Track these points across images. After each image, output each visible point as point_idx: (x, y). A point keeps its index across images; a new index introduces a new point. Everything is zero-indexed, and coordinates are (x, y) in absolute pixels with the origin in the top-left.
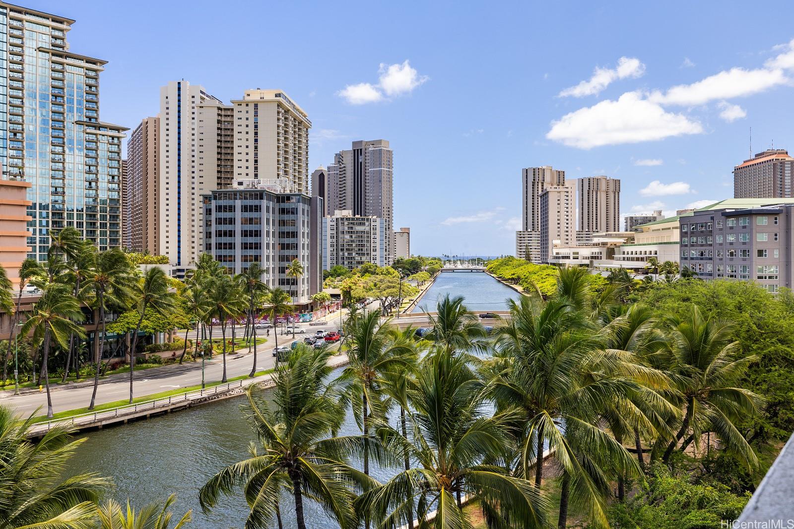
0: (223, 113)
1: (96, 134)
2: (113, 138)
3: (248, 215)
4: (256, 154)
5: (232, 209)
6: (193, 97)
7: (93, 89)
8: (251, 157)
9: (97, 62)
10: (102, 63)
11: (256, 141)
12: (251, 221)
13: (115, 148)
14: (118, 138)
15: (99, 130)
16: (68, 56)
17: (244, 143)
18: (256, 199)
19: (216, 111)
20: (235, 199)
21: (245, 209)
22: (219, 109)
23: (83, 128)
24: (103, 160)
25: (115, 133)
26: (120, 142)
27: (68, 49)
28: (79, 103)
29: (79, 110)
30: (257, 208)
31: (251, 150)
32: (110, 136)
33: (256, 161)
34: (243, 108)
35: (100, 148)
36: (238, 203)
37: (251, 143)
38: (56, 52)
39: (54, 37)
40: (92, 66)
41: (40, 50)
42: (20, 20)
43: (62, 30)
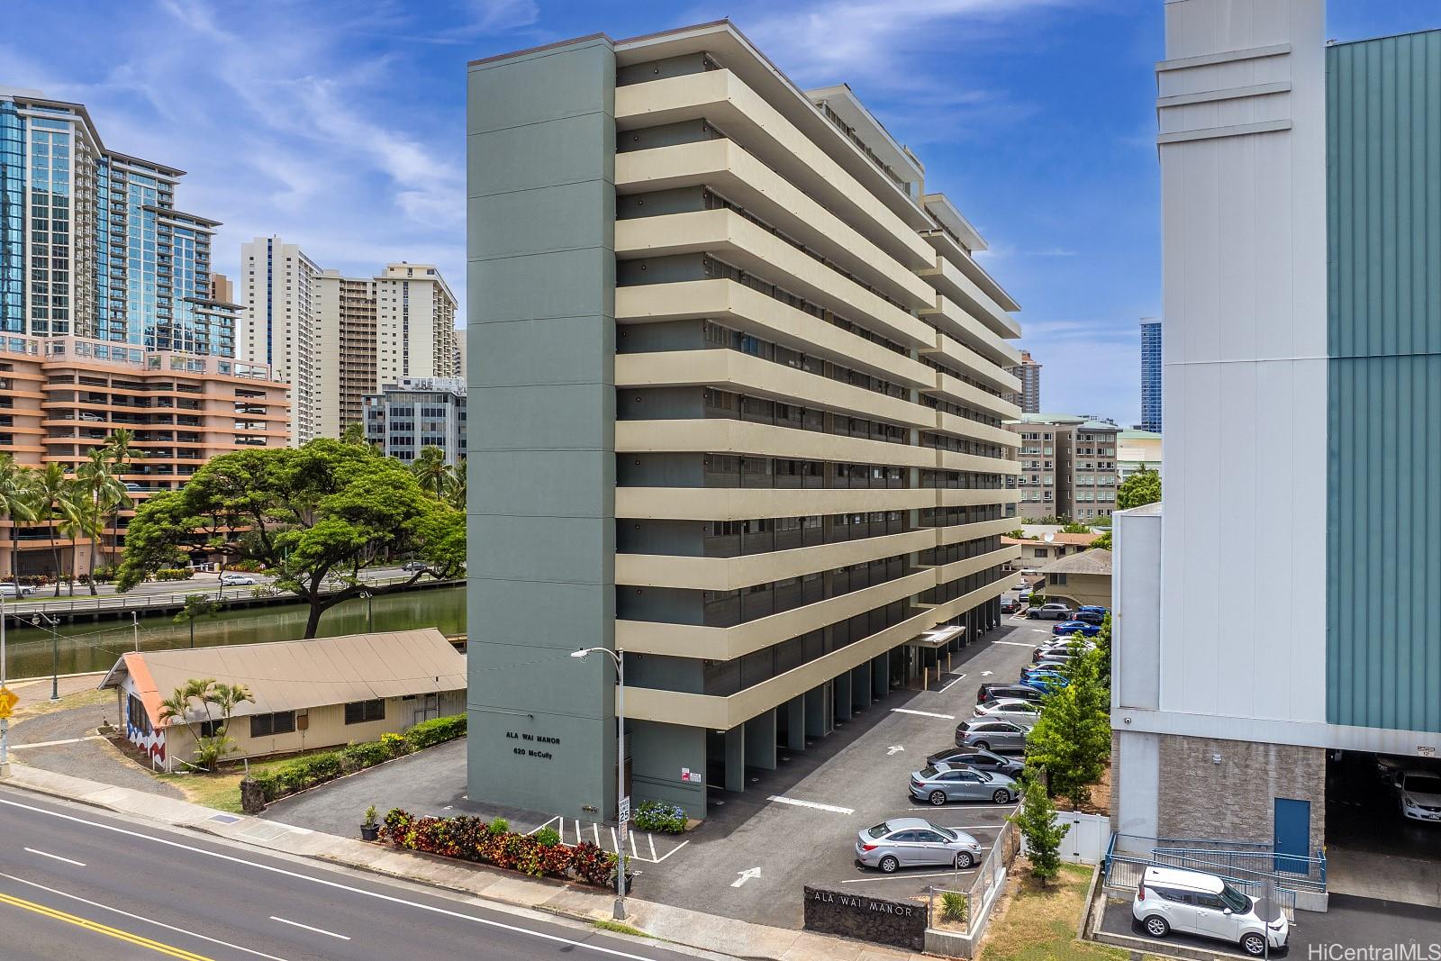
0: (346, 287)
1: (207, 315)
2: (225, 318)
3: (430, 419)
4: (406, 344)
5: (410, 412)
6: (289, 259)
7: (203, 257)
8: (400, 348)
9: (209, 223)
10: (215, 225)
11: (406, 328)
12: (433, 427)
13: (227, 332)
14: (232, 319)
15: (211, 308)
16: (175, 216)
17: (389, 330)
18: (440, 401)
19: (338, 285)
20: (414, 401)
21: (426, 412)
22: (342, 281)
23: (191, 305)
24: (215, 347)
25: (226, 313)
26: (234, 324)
27: (177, 207)
28: (189, 274)
29: (189, 285)
30: (441, 413)
31: (400, 339)
32: (223, 317)
33: (406, 353)
34: (389, 286)
35: (211, 332)
36: (415, 406)
37: (400, 330)
38: (163, 211)
39: (161, 193)
40: (203, 228)
41: (145, 209)
42: (123, 171)
43: (170, 184)
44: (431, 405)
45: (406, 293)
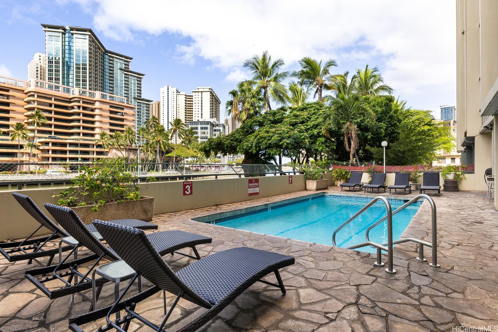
0: (187, 97)
3: (203, 131)
4: (202, 111)
5: (197, 128)
6: (173, 92)
7: (139, 85)
8: (200, 113)
9: (141, 74)
10: (143, 75)
11: (202, 106)
12: (204, 133)
13: (147, 108)
14: (149, 104)
16: (130, 72)
17: (197, 107)
18: (206, 124)
19: (184, 96)
20: (198, 124)
21: (202, 128)
22: (185, 95)
23: (135, 100)
27: (130, 69)
28: (134, 90)
29: (134, 93)
30: (206, 128)
31: (200, 110)
32: (146, 104)
33: (202, 114)
34: (197, 94)
35: (142, 108)
36: (199, 126)
37: (200, 107)
38: (126, 70)
39: (125, 64)
40: (139, 76)
41: (120, 69)
42: (112, 57)
43: (128, 62)
44: (203, 126)
45: (202, 95)
